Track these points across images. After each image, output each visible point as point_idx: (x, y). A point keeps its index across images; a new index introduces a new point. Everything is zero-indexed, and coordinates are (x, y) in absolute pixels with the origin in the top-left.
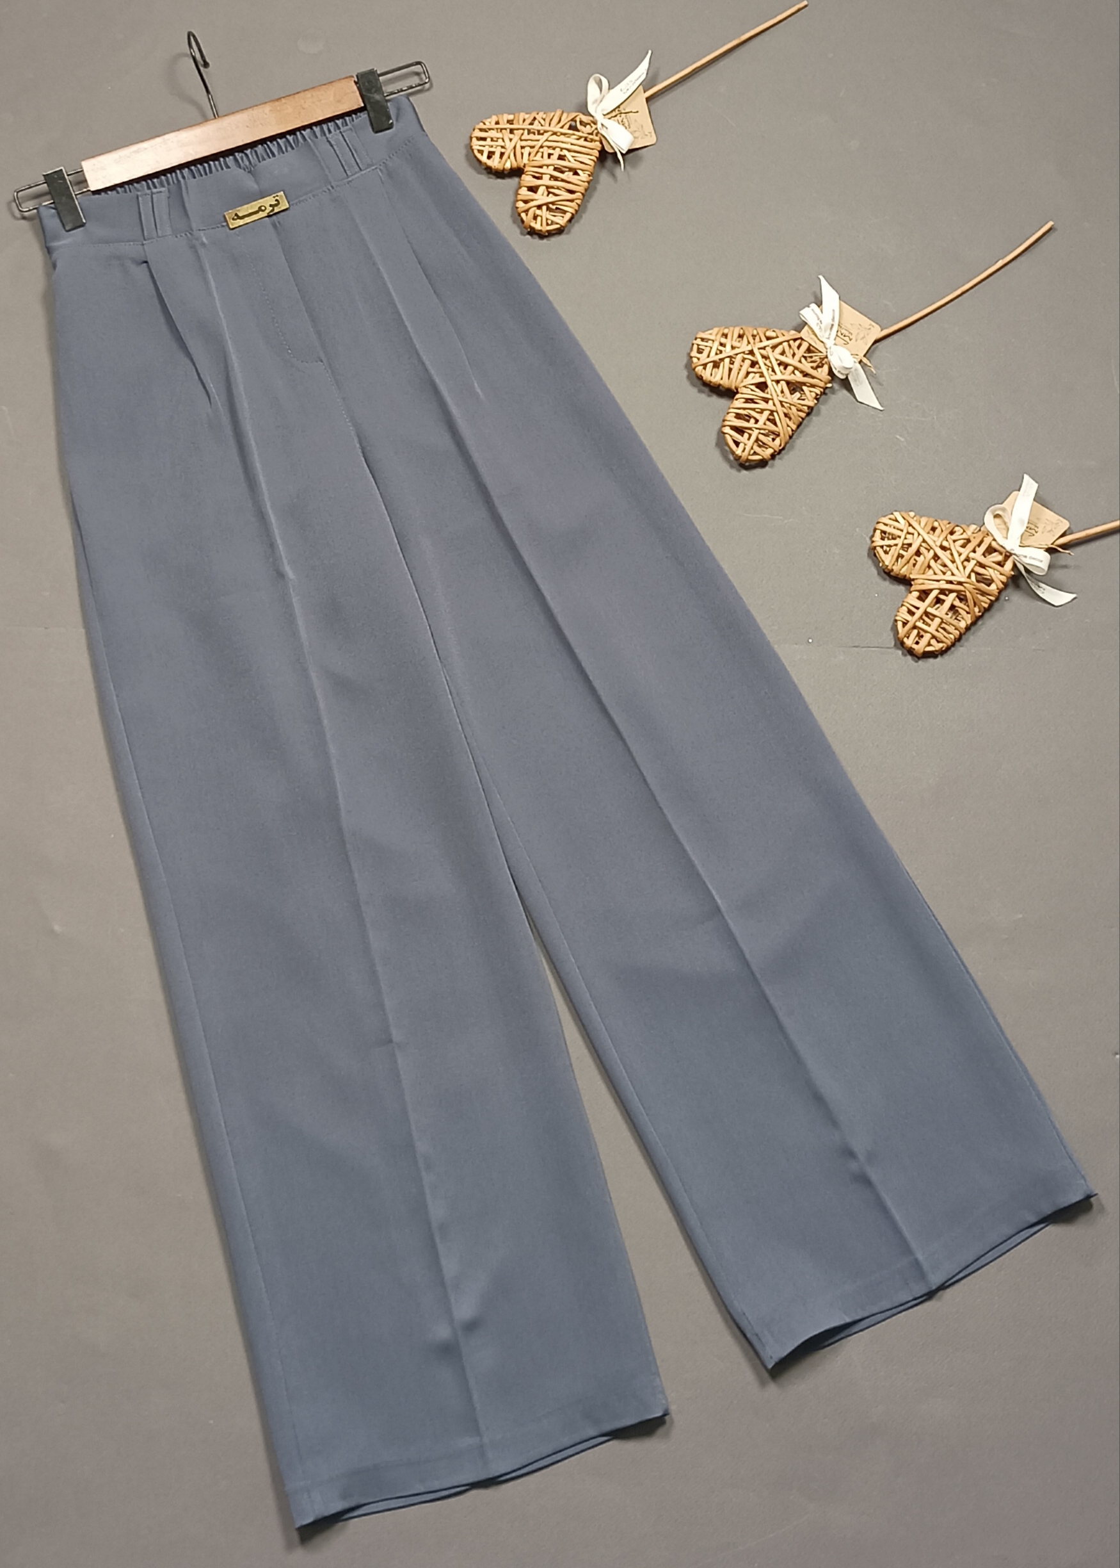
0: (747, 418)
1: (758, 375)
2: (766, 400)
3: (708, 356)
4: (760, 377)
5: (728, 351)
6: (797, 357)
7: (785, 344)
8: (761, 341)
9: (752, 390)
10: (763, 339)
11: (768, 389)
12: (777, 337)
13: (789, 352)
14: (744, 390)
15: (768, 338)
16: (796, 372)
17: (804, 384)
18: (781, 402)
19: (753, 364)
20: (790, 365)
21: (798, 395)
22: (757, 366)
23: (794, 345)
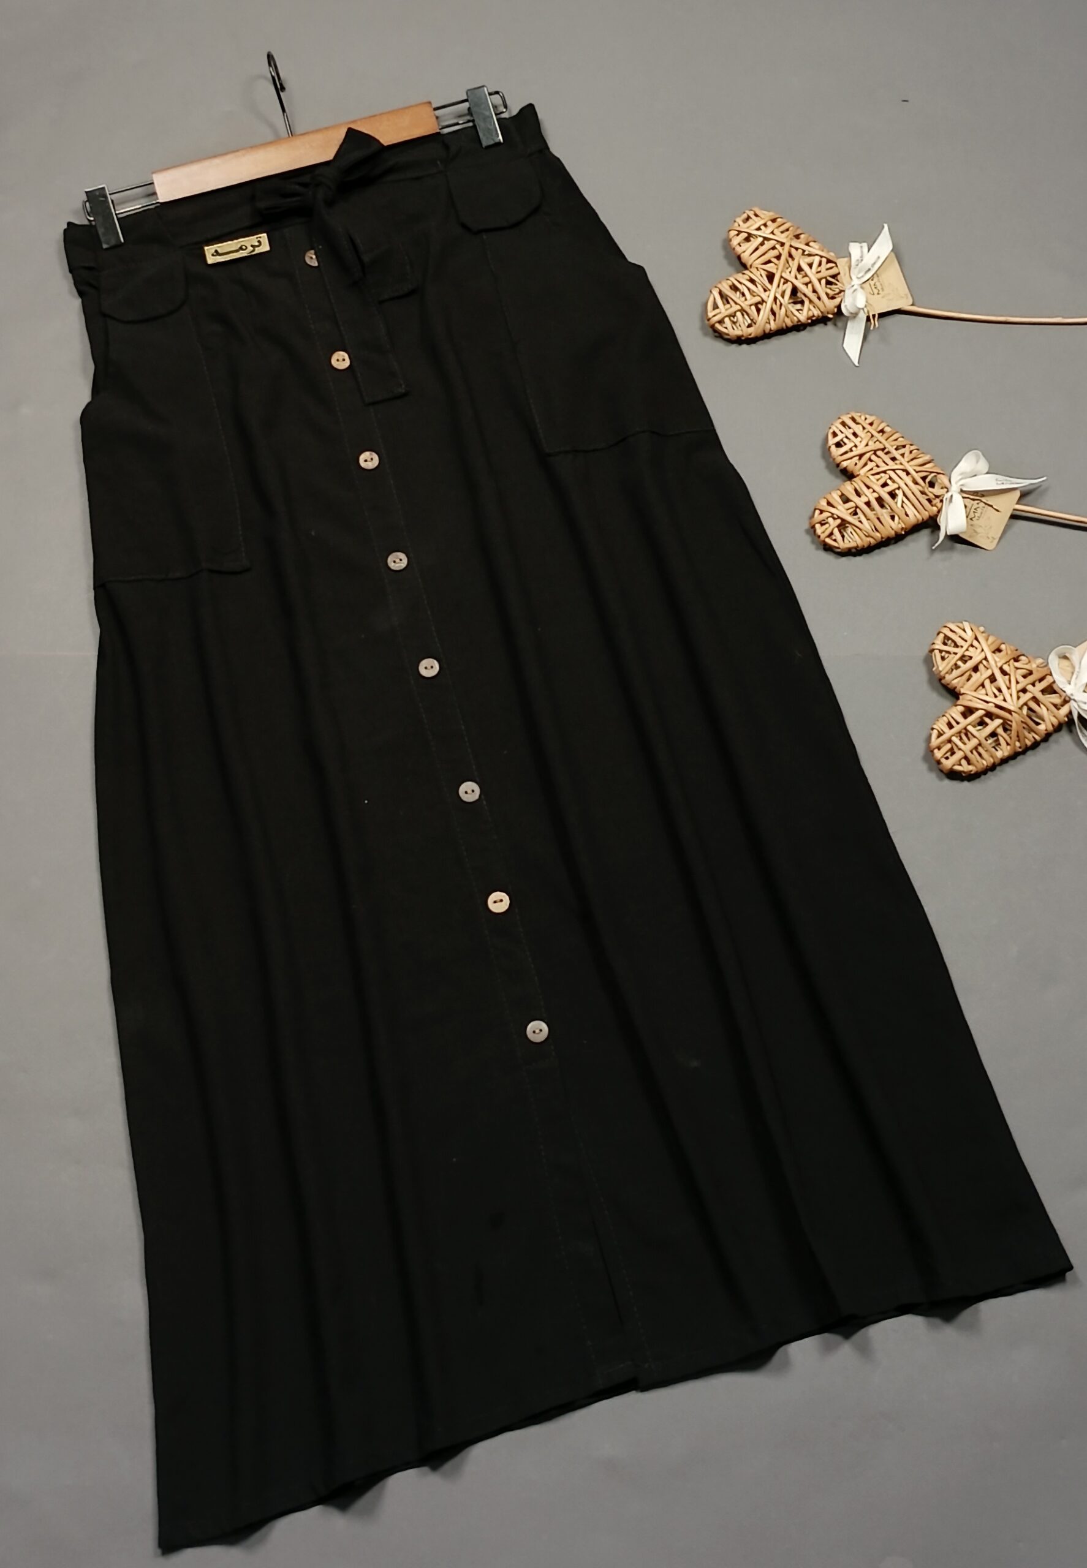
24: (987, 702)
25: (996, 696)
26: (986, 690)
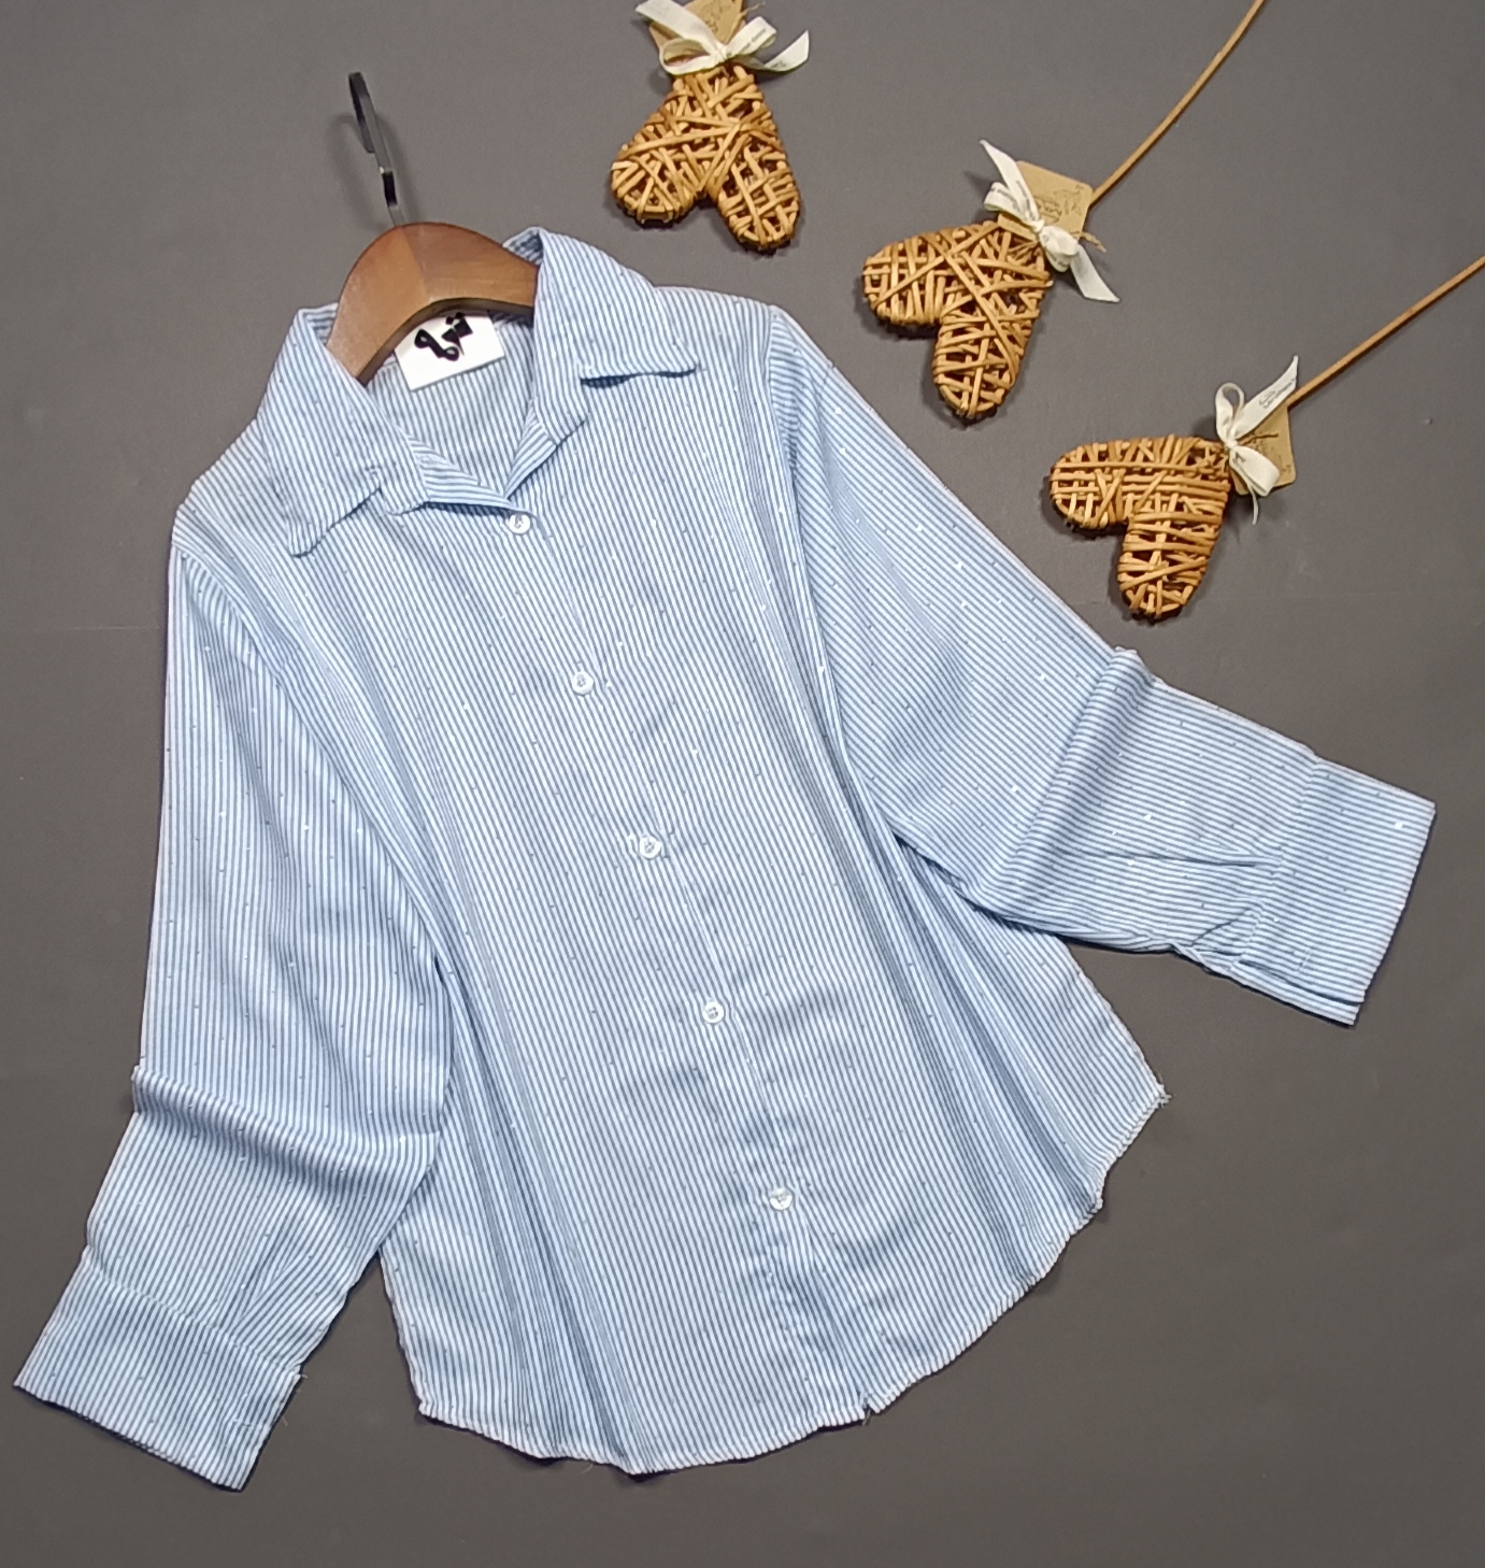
0: (960, 357)
1: (959, 294)
2: (980, 325)
3: (889, 287)
4: (964, 295)
5: (912, 273)
6: (1001, 256)
7: (983, 242)
8: (950, 246)
9: (958, 317)
10: (953, 243)
11: (978, 311)
12: (968, 235)
13: (990, 252)
14: (948, 319)
15: (959, 241)
16: (1007, 277)
17: (1019, 290)
18: (1000, 322)
19: (949, 280)
20: (996, 269)
21: (1014, 308)
22: (954, 282)
23: (994, 239)
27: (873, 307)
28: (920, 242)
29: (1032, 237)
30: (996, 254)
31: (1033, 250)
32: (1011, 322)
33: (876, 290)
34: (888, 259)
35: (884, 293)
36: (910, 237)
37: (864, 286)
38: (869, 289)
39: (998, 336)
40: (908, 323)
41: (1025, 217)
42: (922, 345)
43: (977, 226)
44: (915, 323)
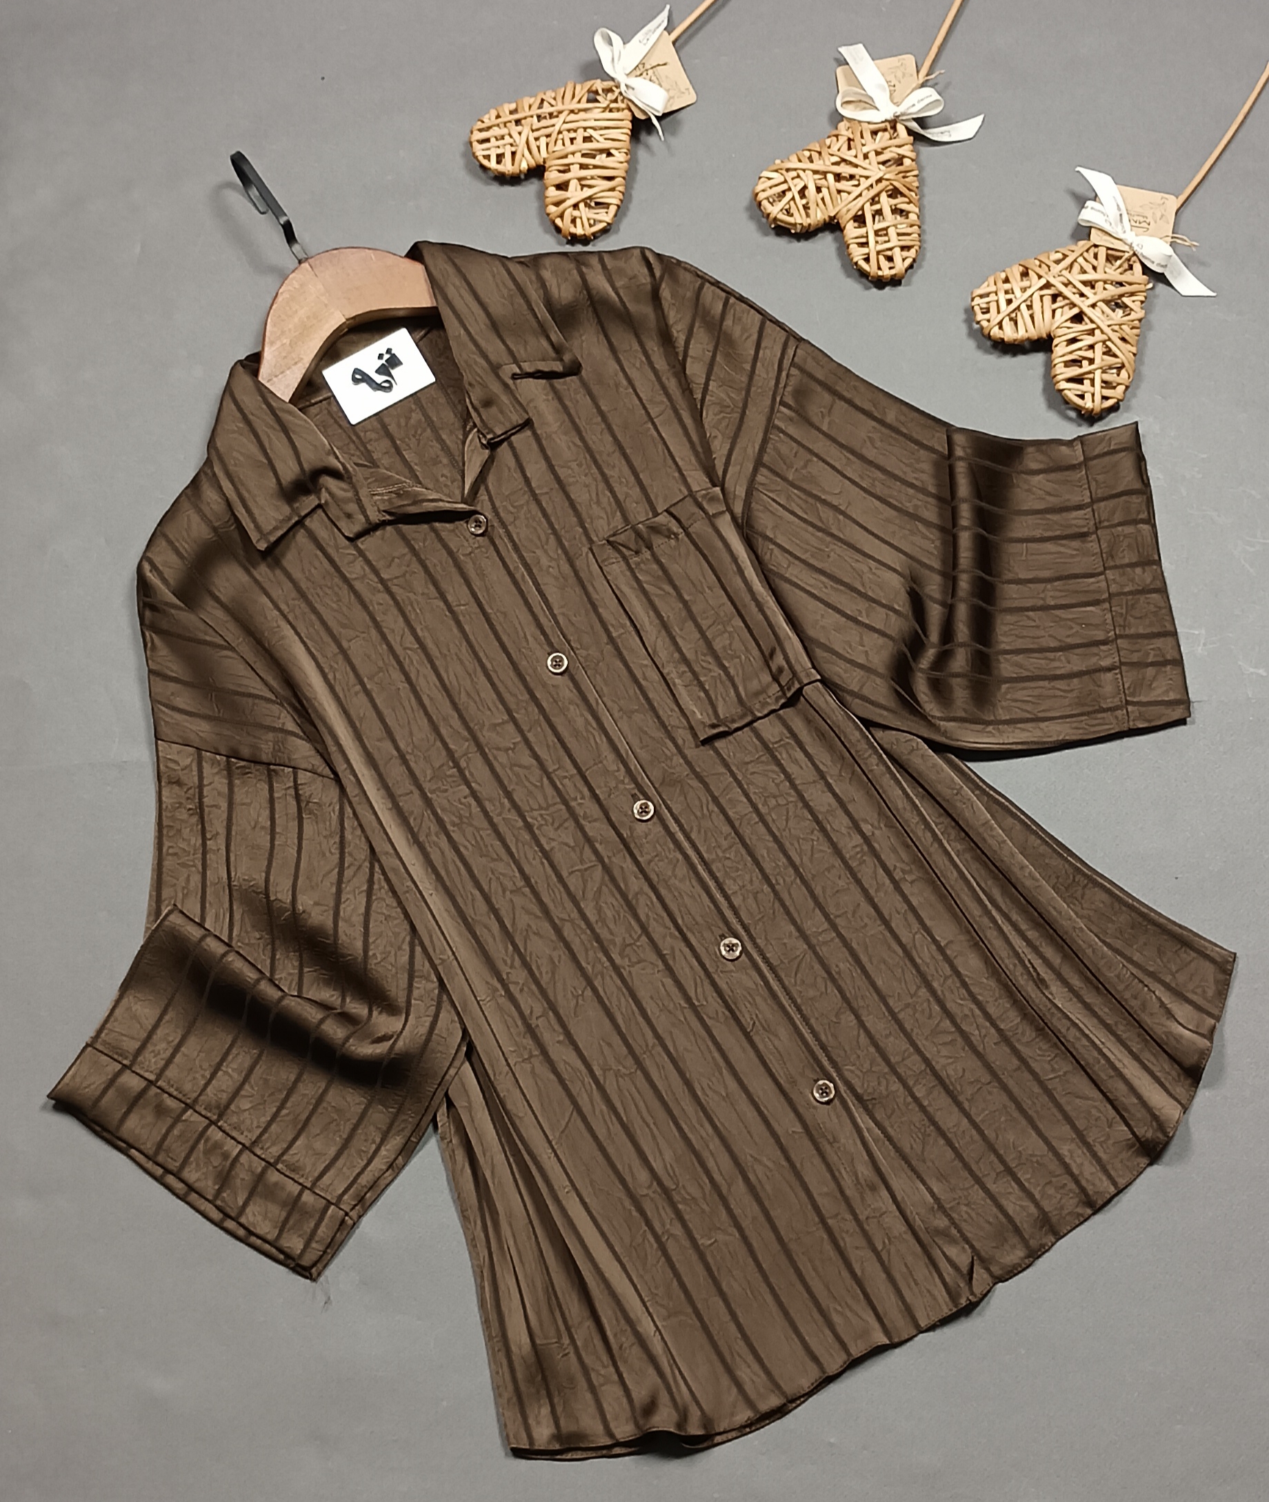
0: (1079, 362)
2: (1091, 332)
3: (999, 312)
4: (1070, 309)
5: (1019, 297)
6: (1100, 269)
7: (1081, 260)
8: (1049, 268)
9: (1069, 328)
10: (1053, 265)
11: (1087, 320)
12: (1065, 256)
14: (1060, 332)
15: (1058, 262)
16: (1107, 286)
17: (1122, 296)
18: (1109, 326)
19: (1054, 298)
20: (1097, 281)
21: (1120, 312)
22: (1060, 299)
23: (1090, 256)
24: (860, 195)
25: (858, 185)
26: (844, 191)
27: (986, 332)
28: (1021, 269)
29: (1126, 248)
30: (1094, 268)
31: (1129, 260)
32: (1120, 325)
33: (987, 316)
34: (993, 288)
35: (995, 317)
36: (1010, 266)
37: (975, 314)
38: (978, 319)
39: (1110, 339)
40: (1022, 341)
41: (1116, 230)
42: (1039, 358)
43: (1073, 248)
44: (1028, 339)
